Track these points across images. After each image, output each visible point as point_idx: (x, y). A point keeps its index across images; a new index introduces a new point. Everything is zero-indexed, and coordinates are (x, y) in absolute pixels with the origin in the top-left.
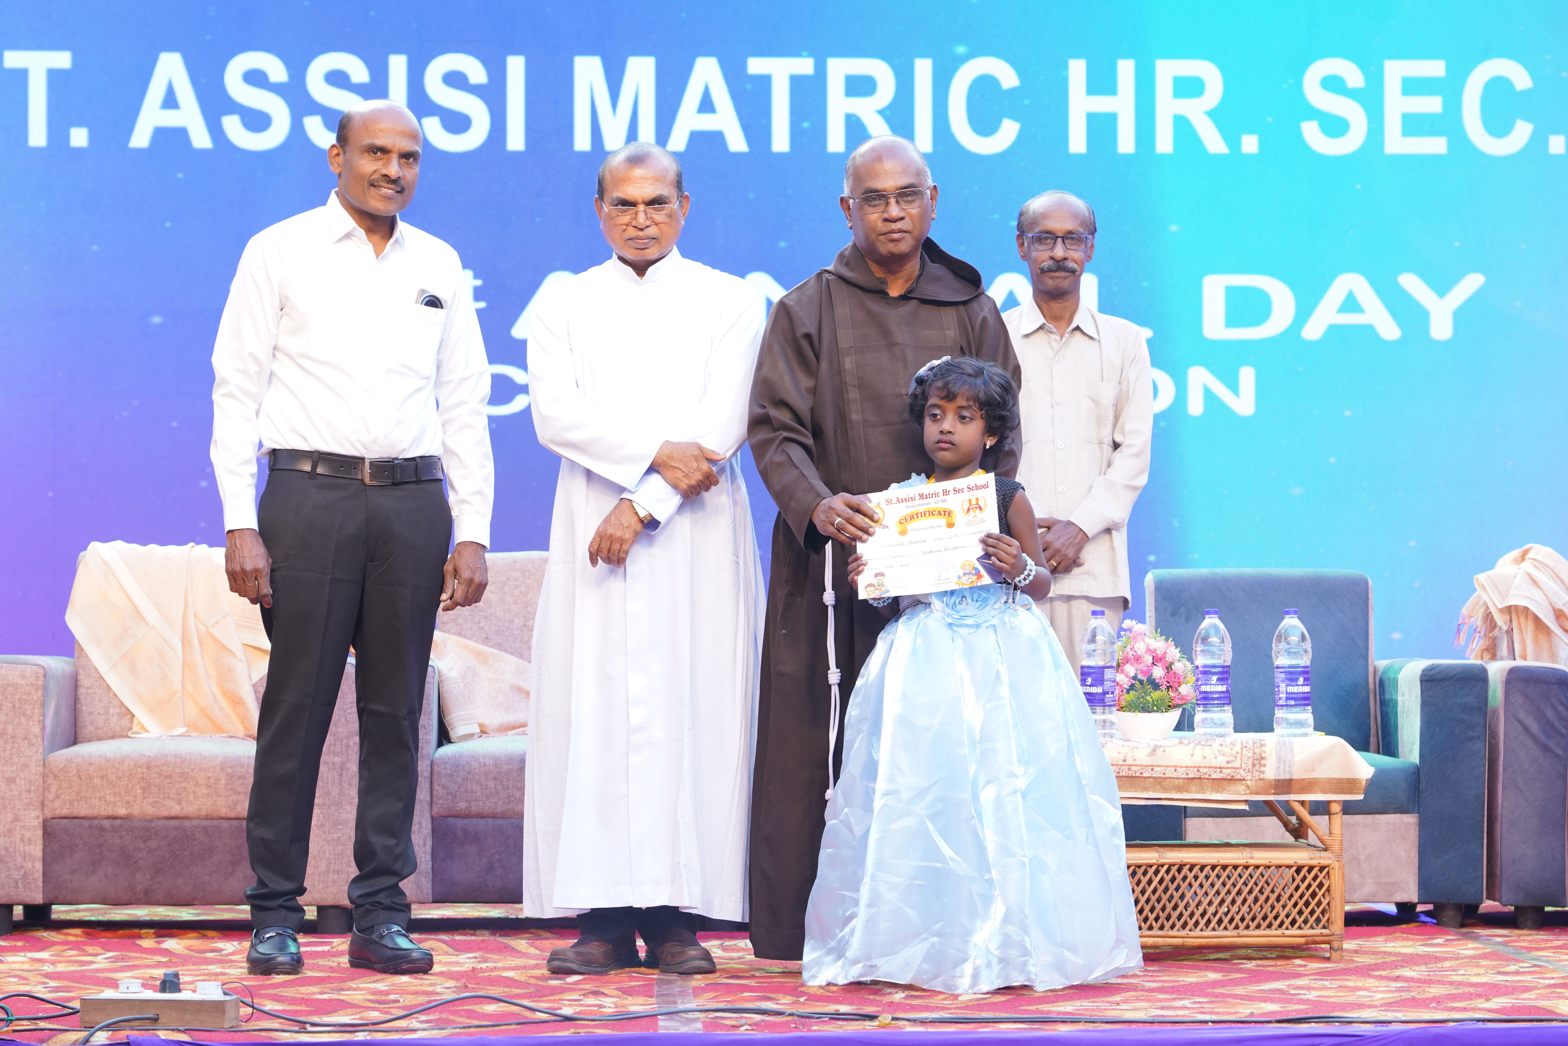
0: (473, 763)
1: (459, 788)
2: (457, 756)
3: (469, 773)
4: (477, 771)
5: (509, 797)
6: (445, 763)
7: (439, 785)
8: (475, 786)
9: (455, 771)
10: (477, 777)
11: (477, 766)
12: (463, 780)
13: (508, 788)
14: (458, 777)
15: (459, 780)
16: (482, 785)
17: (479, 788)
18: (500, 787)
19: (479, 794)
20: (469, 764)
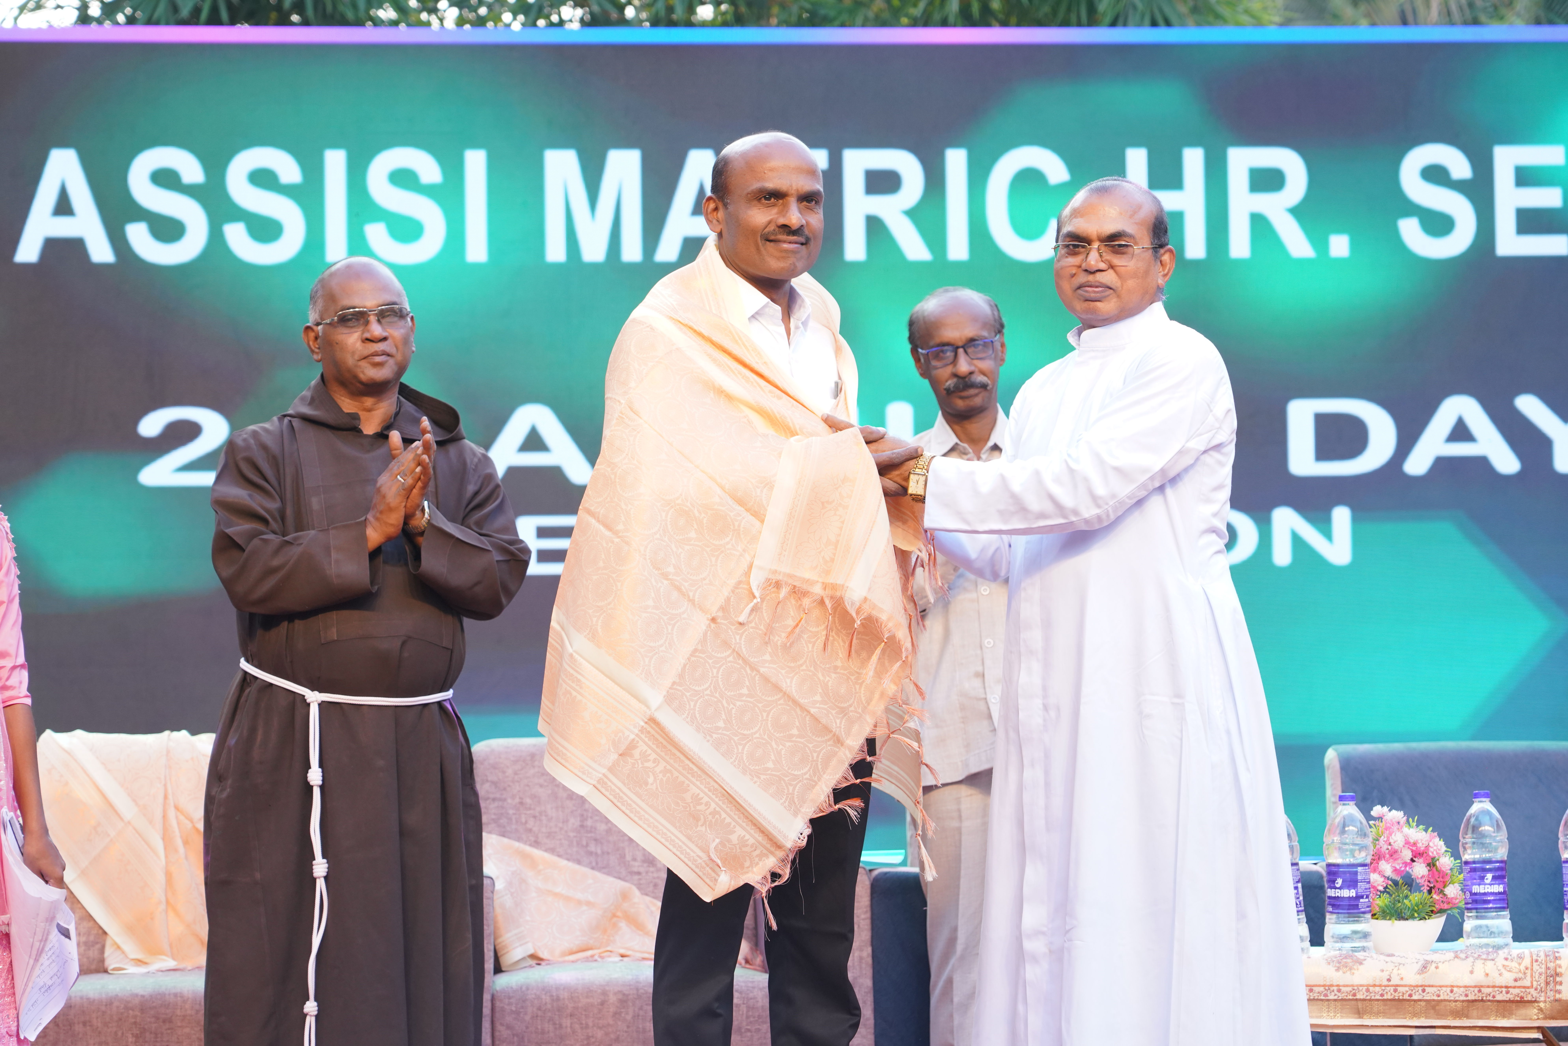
0: (544, 997)
1: (527, 1028)
2: (524, 988)
3: (539, 1009)
4: (549, 1006)
5: (588, 1038)
6: (510, 998)
7: (502, 1024)
8: (546, 1025)
9: (522, 1007)
10: (549, 1014)
11: (548, 1000)
12: (533, 1017)
13: (587, 1026)
14: (526, 1014)
15: (528, 1018)
16: (554, 1024)
17: (551, 1028)
18: (577, 1026)
19: (552, 1034)
20: (538, 998)
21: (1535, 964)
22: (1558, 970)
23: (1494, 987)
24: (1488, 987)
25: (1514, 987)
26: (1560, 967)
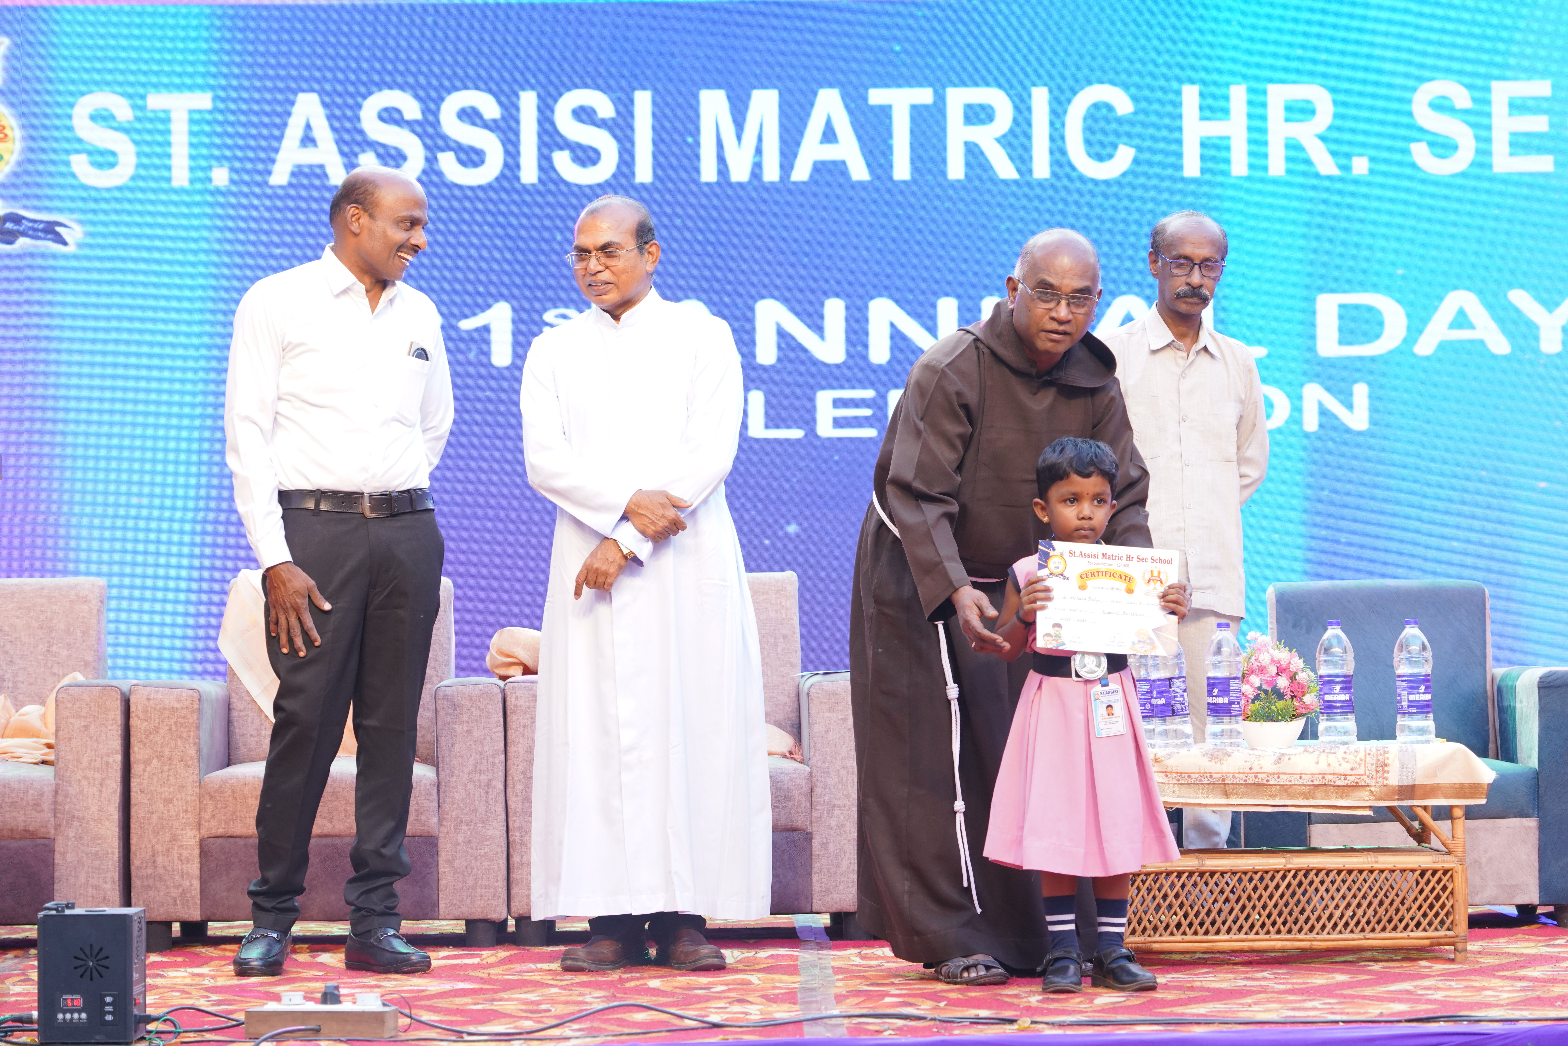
21: (1368, 756)
22: (1386, 762)
23: (1334, 774)
24: (1330, 774)
25: (1351, 775)
26: (1388, 759)
